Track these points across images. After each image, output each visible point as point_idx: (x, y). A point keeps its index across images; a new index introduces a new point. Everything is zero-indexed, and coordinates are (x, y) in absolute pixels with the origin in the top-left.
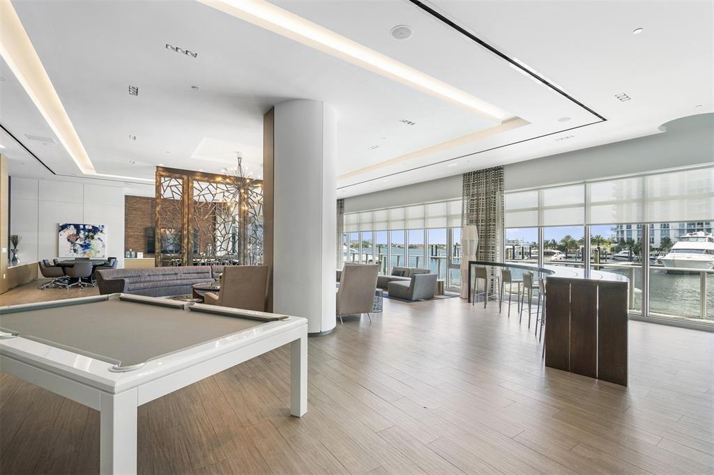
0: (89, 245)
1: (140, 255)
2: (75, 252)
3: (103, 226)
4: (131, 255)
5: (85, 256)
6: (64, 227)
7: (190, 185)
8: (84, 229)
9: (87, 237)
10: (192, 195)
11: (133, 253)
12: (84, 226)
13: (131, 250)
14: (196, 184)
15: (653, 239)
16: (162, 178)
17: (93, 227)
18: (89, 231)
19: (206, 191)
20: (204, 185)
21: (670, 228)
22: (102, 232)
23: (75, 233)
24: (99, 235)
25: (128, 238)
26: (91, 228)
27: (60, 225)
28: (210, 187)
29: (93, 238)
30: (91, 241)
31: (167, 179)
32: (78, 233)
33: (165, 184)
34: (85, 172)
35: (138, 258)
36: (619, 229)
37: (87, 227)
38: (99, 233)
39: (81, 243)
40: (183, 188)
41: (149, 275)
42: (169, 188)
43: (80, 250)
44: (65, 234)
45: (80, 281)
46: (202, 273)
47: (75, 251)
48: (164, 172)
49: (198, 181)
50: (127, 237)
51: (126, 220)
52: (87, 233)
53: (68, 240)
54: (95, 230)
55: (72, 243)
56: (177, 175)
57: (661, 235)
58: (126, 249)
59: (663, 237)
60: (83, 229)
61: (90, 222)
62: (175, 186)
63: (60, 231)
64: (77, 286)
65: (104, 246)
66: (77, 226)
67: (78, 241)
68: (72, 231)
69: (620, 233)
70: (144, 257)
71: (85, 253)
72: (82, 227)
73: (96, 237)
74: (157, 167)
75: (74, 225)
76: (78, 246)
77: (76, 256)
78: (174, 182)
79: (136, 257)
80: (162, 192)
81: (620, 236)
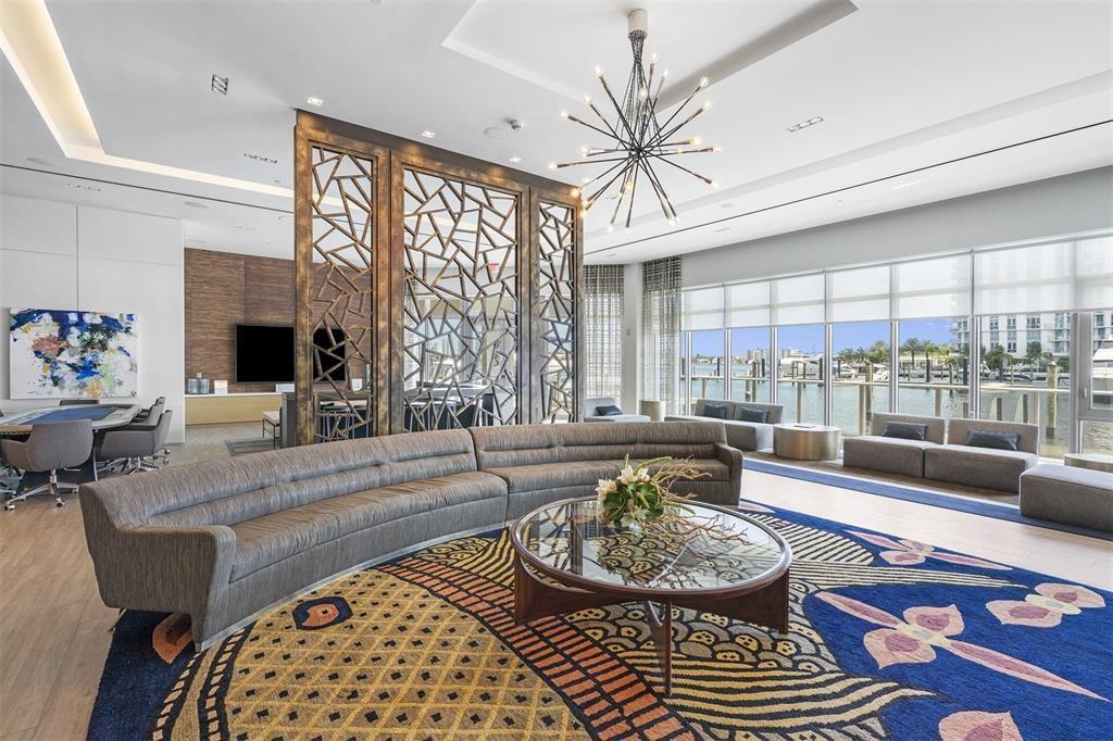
0: (95, 366)
1: (221, 386)
2: (56, 384)
3: (130, 317)
4: (200, 387)
5: (85, 396)
6: (23, 319)
7: (396, 178)
8: (80, 324)
9: (89, 344)
10: (402, 210)
11: (205, 382)
12: (80, 315)
13: (199, 375)
14: (409, 180)
15: (1015, 345)
16: (316, 152)
17: (104, 318)
18: (94, 328)
19: (436, 203)
20: (432, 184)
21: (1042, 328)
22: (127, 330)
23: (56, 334)
24: (119, 339)
25: (192, 347)
26: (98, 321)
27: (15, 311)
28: (447, 192)
29: (104, 347)
30: (101, 355)
31: (327, 155)
32: (64, 333)
33: (324, 172)
34: (71, 150)
35: (217, 394)
36: (962, 330)
37: (87, 319)
38: (121, 335)
39: (74, 360)
40: (375, 187)
41: (294, 480)
42: (334, 183)
43: (70, 378)
44: (25, 338)
45: (54, 479)
46: (450, 454)
47: (56, 381)
48: (322, 130)
49: (414, 170)
50: (190, 346)
51: (187, 306)
52: (87, 335)
53: (37, 353)
54: (110, 326)
55: (47, 360)
56: (359, 146)
57: (1028, 338)
58: (189, 374)
59: (1031, 341)
60: (76, 325)
61: (97, 306)
62: (353, 179)
63: (12, 329)
64: (44, 497)
65: (133, 368)
66: (60, 317)
67: (65, 357)
68: (46, 328)
69: (963, 336)
70: (229, 392)
71: (83, 386)
72: (73, 318)
73: (112, 344)
74: (299, 112)
75: (52, 313)
76: (66, 369)
77: (58, 394)
78: (347, 166)
79: (212, 390)
80: (316, 197)
81: (963, 341)
